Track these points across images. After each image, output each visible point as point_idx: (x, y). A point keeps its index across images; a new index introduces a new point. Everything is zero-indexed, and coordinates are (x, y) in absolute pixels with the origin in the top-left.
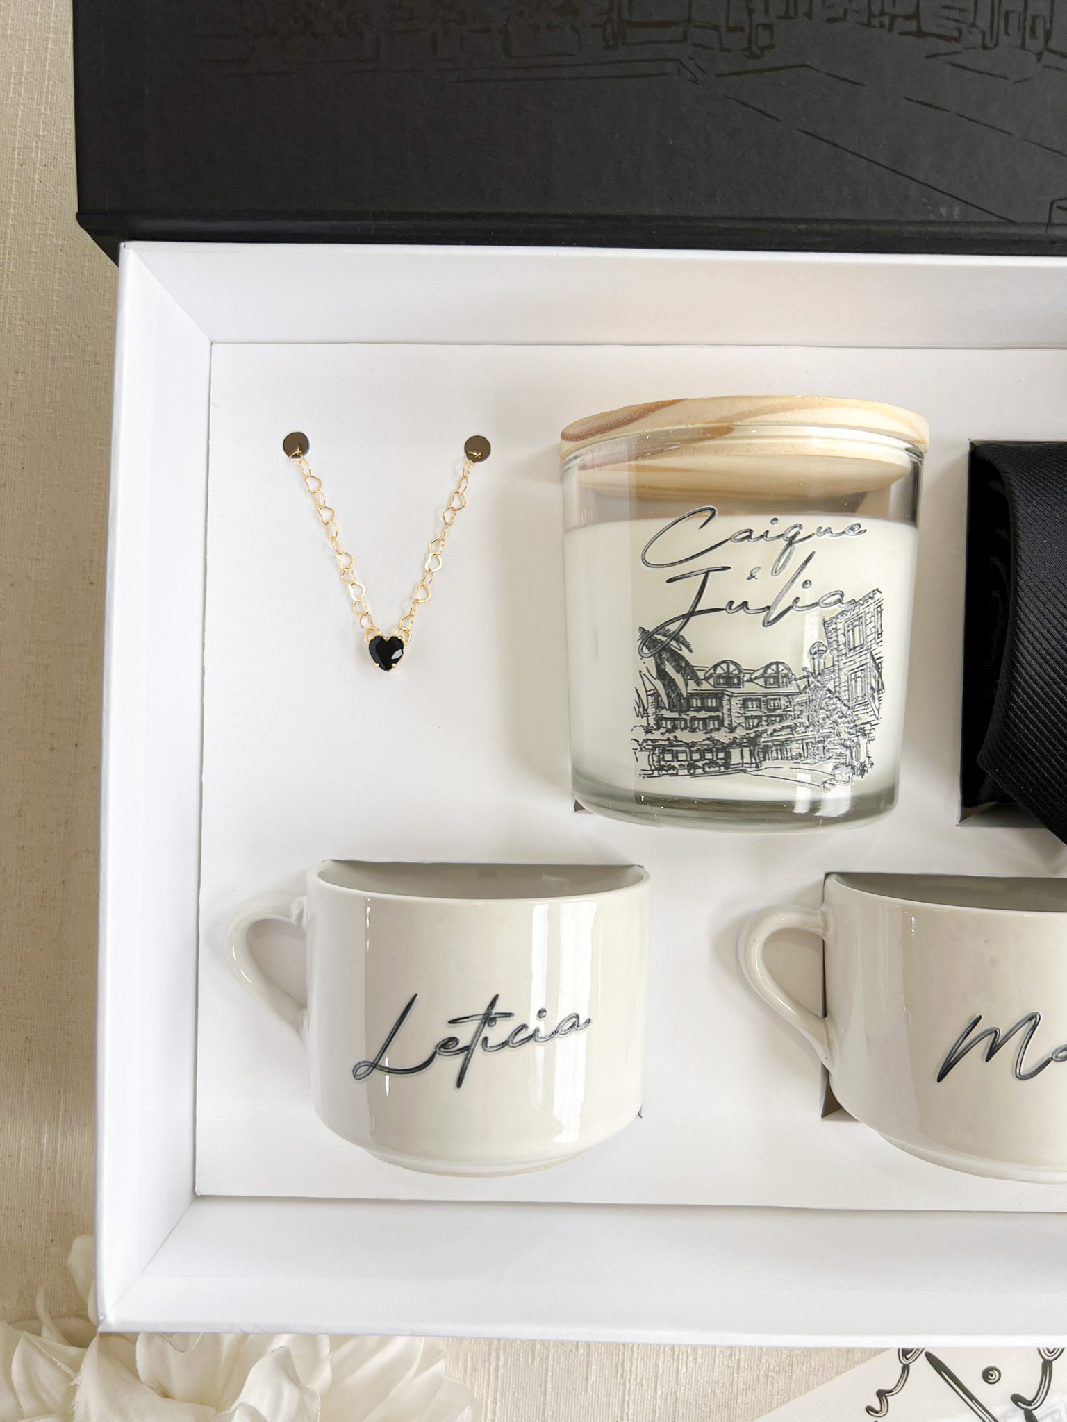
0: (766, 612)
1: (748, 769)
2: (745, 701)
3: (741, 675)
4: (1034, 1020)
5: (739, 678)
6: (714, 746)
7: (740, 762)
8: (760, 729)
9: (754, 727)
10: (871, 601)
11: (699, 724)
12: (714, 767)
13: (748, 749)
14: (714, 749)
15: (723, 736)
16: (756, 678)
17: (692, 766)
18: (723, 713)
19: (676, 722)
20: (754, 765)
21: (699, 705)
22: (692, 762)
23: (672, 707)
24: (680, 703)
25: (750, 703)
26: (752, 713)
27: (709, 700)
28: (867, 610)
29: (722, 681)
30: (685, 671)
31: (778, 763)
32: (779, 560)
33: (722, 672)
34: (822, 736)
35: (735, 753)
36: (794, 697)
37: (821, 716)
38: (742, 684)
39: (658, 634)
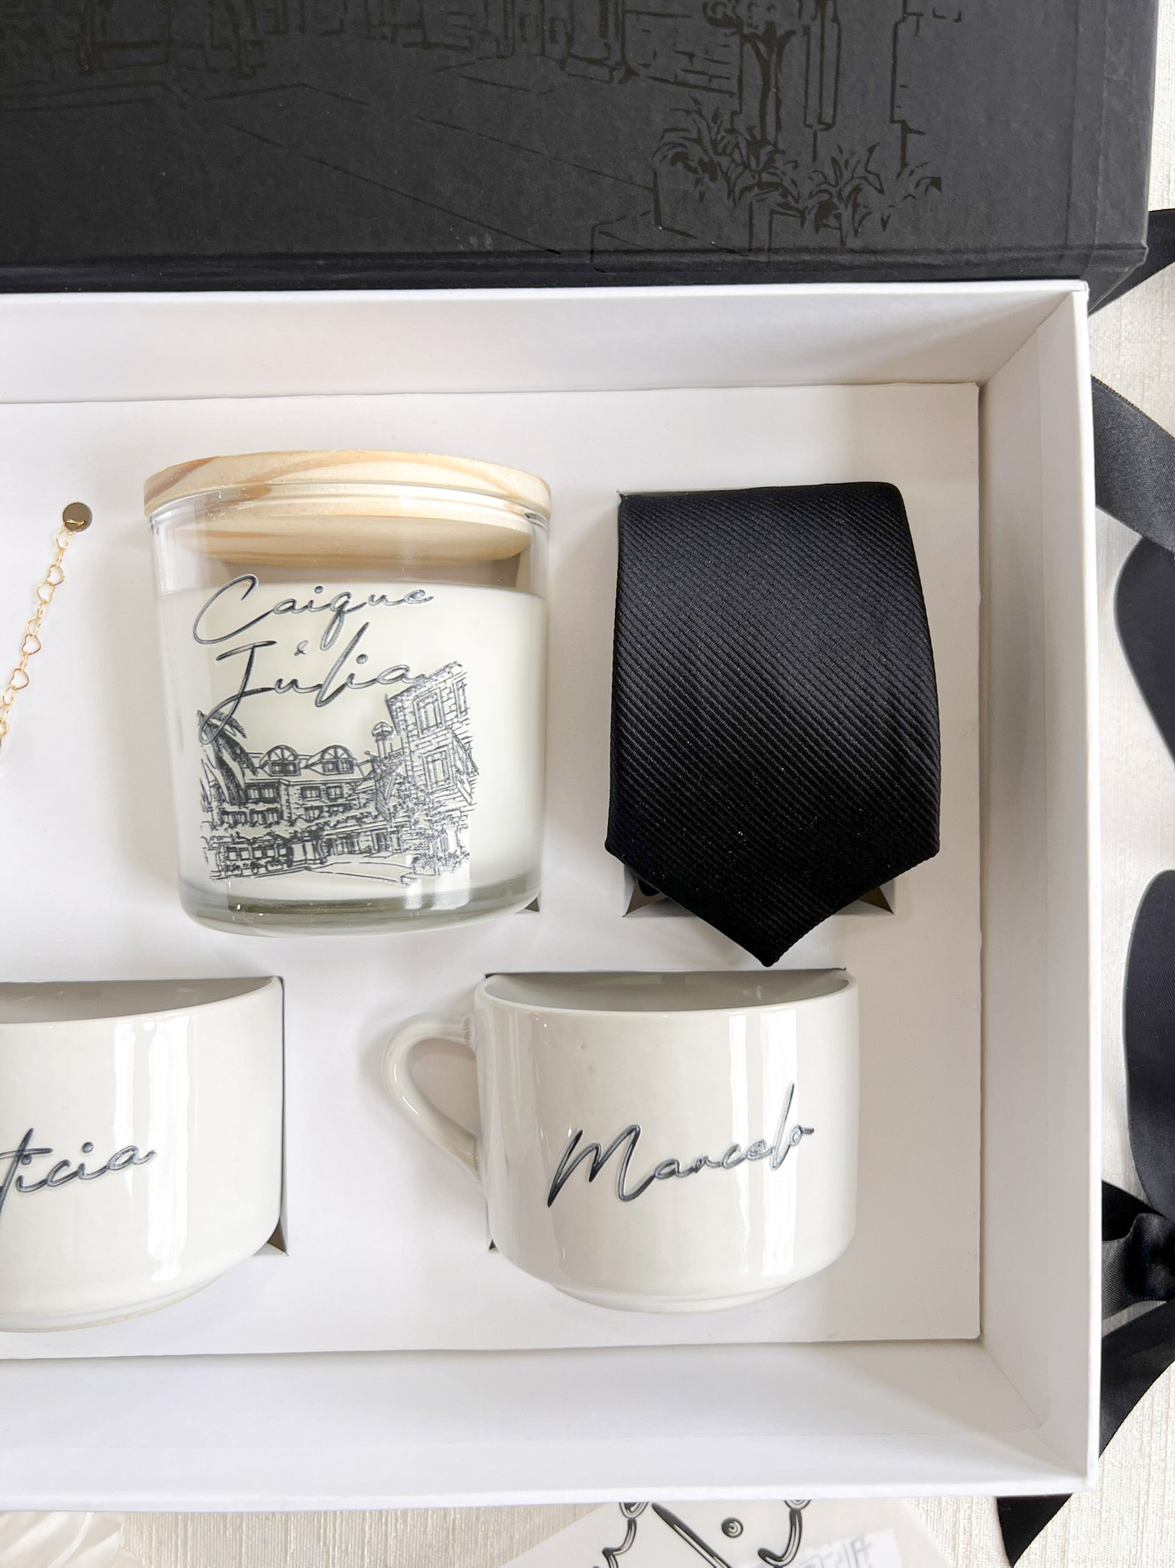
2: (303, 790)
3: (297, 762)
4: (633, 1134)
5: (294, 765)
6: (276, 841)
7: (304, 858)
8: (322, 821)
9: (315, 819)
11: (258, 817)
12: (277, 865)
13: (310, 843)
14: (275, 845)
15: (283, 830)
16: (313, 764)
17: (255, 866)
18: (281, 805)
21: (257, 797)
22: (254, 860)
24: (240, 796)
25: (308, 793)
27: (266, 790)
29: (277, 768)
30: (241, 759)
32: (328, 632)
33: (276, 758)
34: (395, 827)
35: (297, 848)
36: (358, 784)
37: (391, 804)
38: (298, 772)
39: (214, 718)
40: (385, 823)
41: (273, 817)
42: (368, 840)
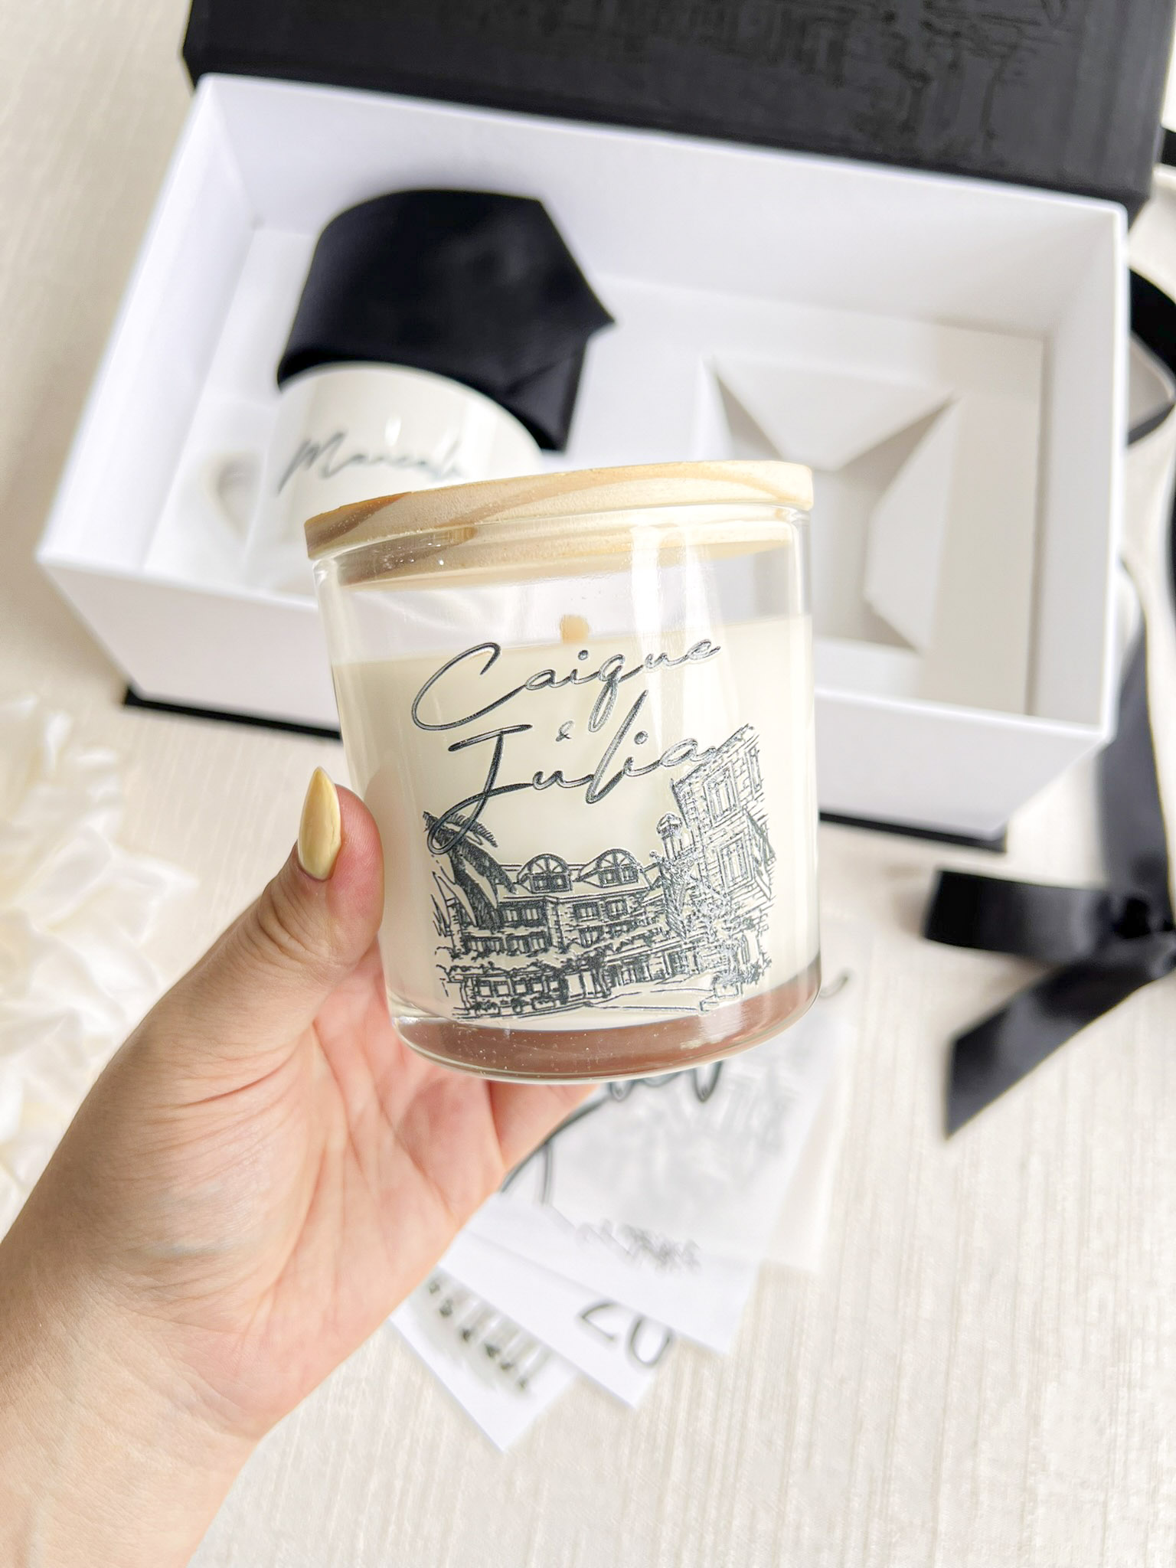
0: (589, 783)
1: (592, 1001)
2: (576, 909)
3: (566, 874)
10: (739, 744)
19: (488, 943)
20: (600, 995)
21: (516, 919)
23: (480, 923)
24: (492, 917)
26: (588, 923)
28: (734, 758)
30: (491, 873)
31: (634, 987)
33: (540, 871)
34: (691, 942)
35: (573, 981)
36: (644, 894)
37: (685, 914)
38: (569, 886)
39: (448, 823)
40: (678, 939)
41: (539, 944)
42: (661, 963)
